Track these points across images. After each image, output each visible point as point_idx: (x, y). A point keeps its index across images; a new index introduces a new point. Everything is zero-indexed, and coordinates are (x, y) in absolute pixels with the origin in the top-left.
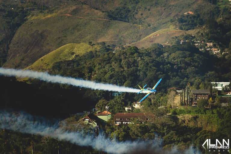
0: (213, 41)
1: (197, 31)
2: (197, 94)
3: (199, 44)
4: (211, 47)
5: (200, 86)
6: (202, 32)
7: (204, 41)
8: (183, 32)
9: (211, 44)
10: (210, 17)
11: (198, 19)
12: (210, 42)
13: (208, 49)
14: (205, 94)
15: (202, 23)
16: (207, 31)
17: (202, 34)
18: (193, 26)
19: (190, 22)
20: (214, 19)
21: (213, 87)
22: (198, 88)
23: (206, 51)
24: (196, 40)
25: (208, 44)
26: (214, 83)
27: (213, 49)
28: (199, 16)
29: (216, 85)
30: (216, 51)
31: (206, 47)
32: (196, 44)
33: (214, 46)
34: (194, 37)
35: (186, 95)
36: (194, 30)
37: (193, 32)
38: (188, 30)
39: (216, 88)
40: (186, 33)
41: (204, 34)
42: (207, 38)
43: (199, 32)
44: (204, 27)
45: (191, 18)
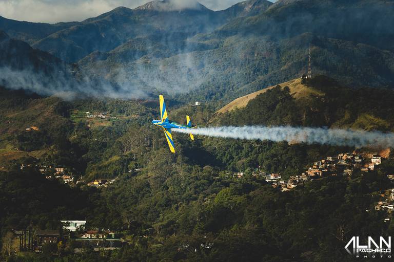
0: (64, 166)
1: (44, 152)
2: (43, 237)
3: (46, 170)
4: (61, 174)
5: (47, 225)
6: (49, 153)
7: (52, 166)
8: (24, 154)
9: (62, 170)
10: (61, 134)
11: (45, 137)
12: (61, 167)
13: (57, 177)
14: (53, 237)
15: (50, 143)
16: (56, 152)
17: (50, 156)
18: (37, 146)
19: (34, 141)
20: (66, 137)
21: (64, 227)
22: (43, 228)
23: (55, 178)
24: (42, 165)
25: (57, 170)
26: (66, 222)
27: (64, 177)
28: (45, 132)
29: (68, 224)
30: (67, 179)
31: (55, 174)
32: (42, 170)
33: (66, 173)
34: (39, 160)
35: (28, 237)
36: (39, 151)
37: (37, 154)
38: (30, 151)
39: (68, 228)
40: (28, 155)
41: (52, 156)
42: (56, 162)
43: (46, 154)
44: (52, 147)
45: (35, 135)
